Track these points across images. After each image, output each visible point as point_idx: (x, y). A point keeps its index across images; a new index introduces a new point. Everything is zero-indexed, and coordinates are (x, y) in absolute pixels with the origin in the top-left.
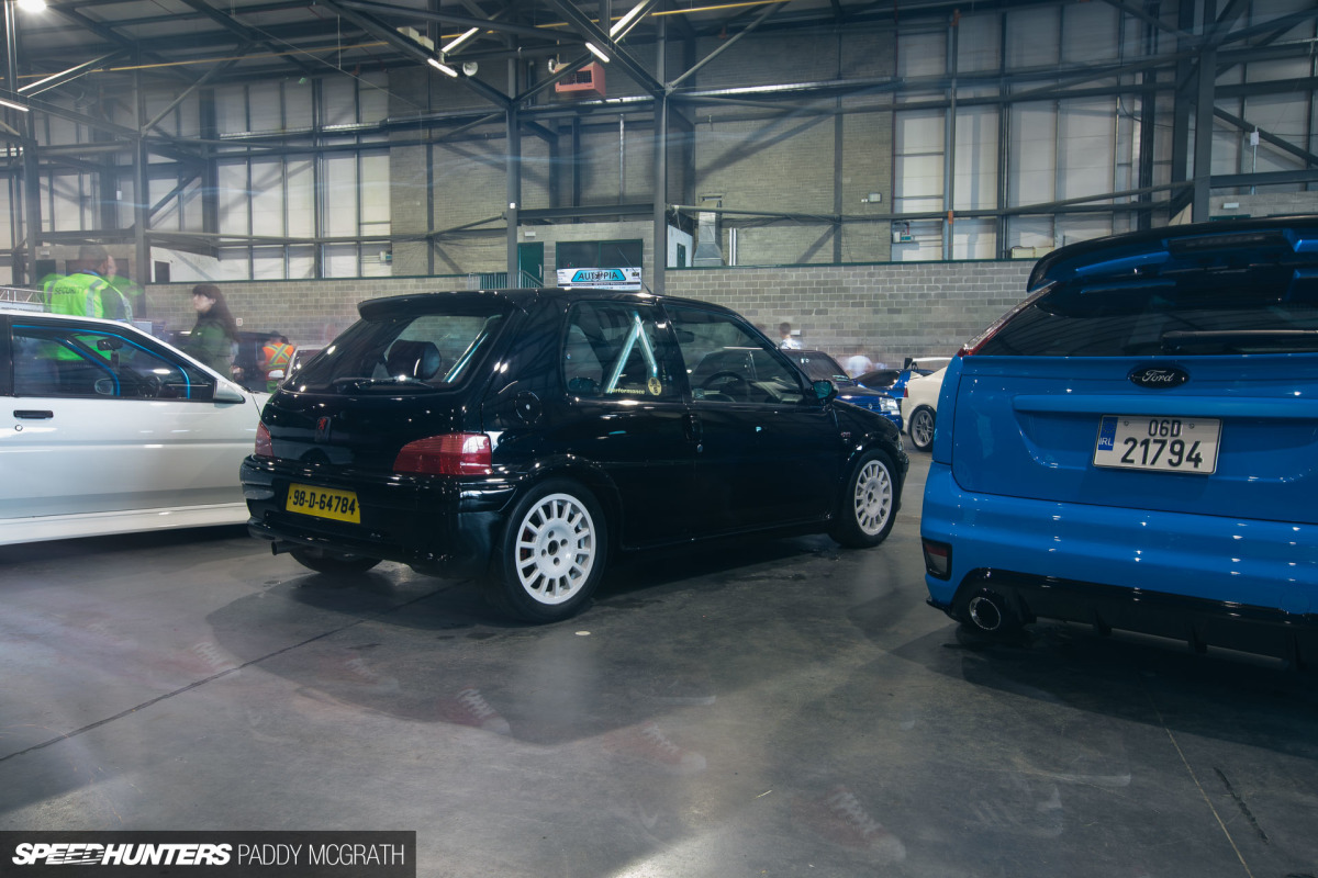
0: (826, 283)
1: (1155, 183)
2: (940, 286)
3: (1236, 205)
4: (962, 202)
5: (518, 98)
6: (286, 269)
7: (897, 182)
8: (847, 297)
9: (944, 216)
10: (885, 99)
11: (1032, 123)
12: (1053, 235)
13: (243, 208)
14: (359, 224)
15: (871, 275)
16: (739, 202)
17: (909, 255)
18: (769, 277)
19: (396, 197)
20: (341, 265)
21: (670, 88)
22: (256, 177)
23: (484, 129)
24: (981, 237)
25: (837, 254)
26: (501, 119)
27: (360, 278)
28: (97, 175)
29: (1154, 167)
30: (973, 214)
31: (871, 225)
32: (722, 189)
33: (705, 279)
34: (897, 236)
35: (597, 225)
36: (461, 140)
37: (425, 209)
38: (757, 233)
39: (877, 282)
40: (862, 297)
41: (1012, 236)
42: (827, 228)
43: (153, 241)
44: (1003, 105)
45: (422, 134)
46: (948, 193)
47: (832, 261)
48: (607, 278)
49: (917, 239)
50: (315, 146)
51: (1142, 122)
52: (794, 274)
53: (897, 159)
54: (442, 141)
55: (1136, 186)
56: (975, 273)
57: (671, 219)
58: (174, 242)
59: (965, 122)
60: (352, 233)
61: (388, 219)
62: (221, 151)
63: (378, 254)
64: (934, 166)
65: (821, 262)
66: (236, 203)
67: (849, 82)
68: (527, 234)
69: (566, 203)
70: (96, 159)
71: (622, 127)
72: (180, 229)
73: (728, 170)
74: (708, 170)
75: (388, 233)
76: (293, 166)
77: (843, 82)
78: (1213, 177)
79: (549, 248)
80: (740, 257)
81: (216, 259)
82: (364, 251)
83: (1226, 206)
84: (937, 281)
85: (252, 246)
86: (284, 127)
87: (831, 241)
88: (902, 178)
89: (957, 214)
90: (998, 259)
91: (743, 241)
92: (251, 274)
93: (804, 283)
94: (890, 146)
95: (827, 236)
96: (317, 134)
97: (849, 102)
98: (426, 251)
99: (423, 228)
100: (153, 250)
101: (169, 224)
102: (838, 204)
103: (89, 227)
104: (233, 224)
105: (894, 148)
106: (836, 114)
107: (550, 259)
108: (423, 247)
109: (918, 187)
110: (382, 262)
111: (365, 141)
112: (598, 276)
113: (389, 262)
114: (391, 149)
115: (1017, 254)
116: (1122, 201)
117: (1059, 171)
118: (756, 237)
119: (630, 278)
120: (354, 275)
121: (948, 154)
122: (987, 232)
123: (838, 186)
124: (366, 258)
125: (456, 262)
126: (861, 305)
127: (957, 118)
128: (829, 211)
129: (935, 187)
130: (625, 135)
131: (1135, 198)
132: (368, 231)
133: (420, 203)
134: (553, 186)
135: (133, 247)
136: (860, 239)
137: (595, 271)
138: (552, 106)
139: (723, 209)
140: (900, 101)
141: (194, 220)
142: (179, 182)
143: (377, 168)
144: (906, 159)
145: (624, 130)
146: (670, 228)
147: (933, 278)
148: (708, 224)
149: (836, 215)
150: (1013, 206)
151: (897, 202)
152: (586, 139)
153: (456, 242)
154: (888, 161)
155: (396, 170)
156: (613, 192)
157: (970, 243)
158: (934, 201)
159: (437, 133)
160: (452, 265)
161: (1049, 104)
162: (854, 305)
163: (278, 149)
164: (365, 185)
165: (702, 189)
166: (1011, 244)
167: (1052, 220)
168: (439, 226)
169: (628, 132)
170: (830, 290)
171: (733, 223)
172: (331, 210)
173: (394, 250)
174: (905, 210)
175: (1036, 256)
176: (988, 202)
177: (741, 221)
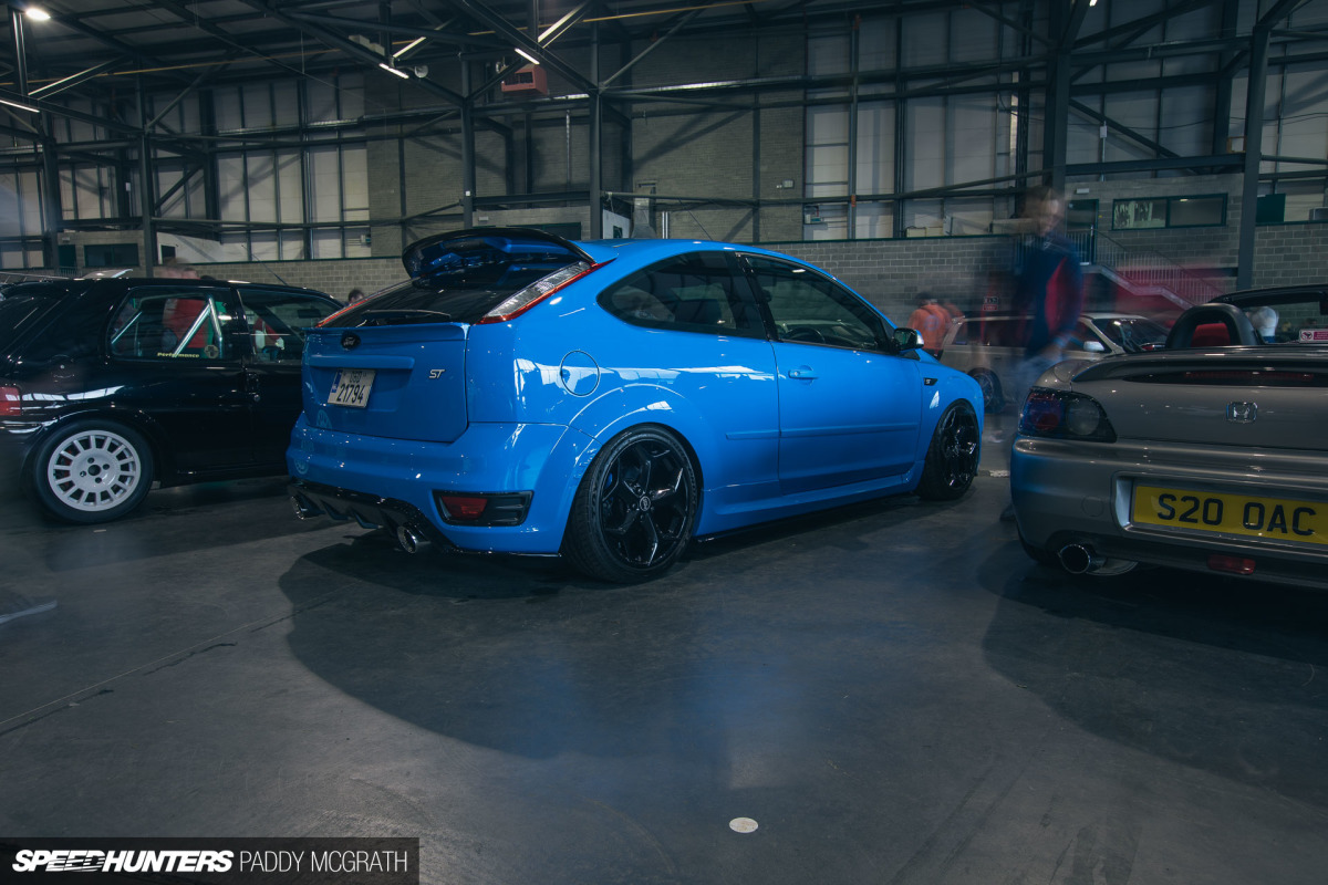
1: (1030, 168)
2: (837, 262)
3: (1087, 191)
4: (864, 187)
5: (471, 95)
6: (280, 252)
7: (808, 170)
9: (848, 199)
10: (797, 95)
11: (924, 116)
12: (942, 216)
13: (241, 196)
14: (342, 210)
16: (671, 189)
17: (819, 235)
19: (373, 188)
20: (328, 247)
21: (603, 87)
22: (251, 169)
23: (448, 125)
24: (881, 218)
25: (756, 234)
26: (457, 116)
27: (344, 259)
28: (114, 168)
29: (1029, 156)
30: (874, 198)
31: (785, 208)
32: (657, 176)
34: (808, 217)
35: (542, 210)
36: (427, 135)
37: (398, 197)
38: (686, 216)
41: (907, 217)
42: (746, 211)
43: (158, 227)
44: (899, 101)
45: (396, 129)
47: (751, 241)
49: (825, 220)
50: (300, 141)
51: (1018, 116)
53: (808, 149)
54: (412, 135)
55: (1013, 172)
57: (605, 204)
58: (182, 228)
59: (866, 116)
60: (336, 218)
61: (367, 206)
62: (220, 146)
63: (359, 237)
64: (840, 154)
65: (742, 241)
66: (235, 193)
67: (765, 80)
68: (481, 219)
69: (521, 190)
70: (112, 154)
71: (568, 122)
72: (187, 217)
73: (661, 159)
74: (644, 160)
75: (367, 218)
76: (283, 159)
77: (759, 80)
78: (1068, 166)
81: (218, 243)
82: (347, 234)
83: (1079, 191)
84: (834, 258)
85: (250, 231)
86: (274, 124)
87: (751, 223)
88: (812, 166)
89: (859, 198)
90: (895, 239)
91: (674, 224)
92: (250, 255)
94: (801, 138)
95: (747, 218)
96: (303, 129)
97: (764, 99)
98: (400, 232)
99: (397, 213)
100: (159, 235)
101: (177, 212)
102: (756, 191)
103: (108, 215)
104: (233, 212)
105: (805, 140)
106: (754, 109)
108: (397, 231)
109: (826, 175)
110: (362, 245)
111: (346, 135)
113: (368, 244)
114: (368, 143)
115: (911, 233)
116: (1001, 186)
117: (948, 160)
118: (685, 219)
120: (339, 256)
121: (851, 145)
122: (885, 214)
123: (756, 174)
124: (349, 241)
127: (859, 112)
128: (749, 196)
129: (840, 174)
130: (570, 129)
131: (1013, 183)
132: (350, 217)
133: (394, 191)
134: (509, 174)
135: (141, 232)
136: (776, 221)
138: (507, 103)
139: (657, 195)
140: (810, 97)
141: (199, 208)
142: (185, 173)
143: (356, 159)
144: (815, 149)
145: (570, 124)
146: (605, 212)
148: (643, 208)
149: (754, 200)
150: (908, 190)
151: (808, 187)
152: (537, 133)
153: (425, 225)
154: (799, 151)
155: (372, 161)
156: (561, 180)
157: (872, 224)
158: (840, 187)
159: (407, 128)
161: (939, 99)
163: (270, 144)
164: (347, 176)
165: (637, 178)
166: (907, 224)
167: (942, 203)
168: (411, 211)
169: (573, 127)
171: (666, 207)
172: (318, 199)
173: (373, 234)
174: (816, 195)
175: (928, 235)
176: (886, 188)
177: (671, 205)
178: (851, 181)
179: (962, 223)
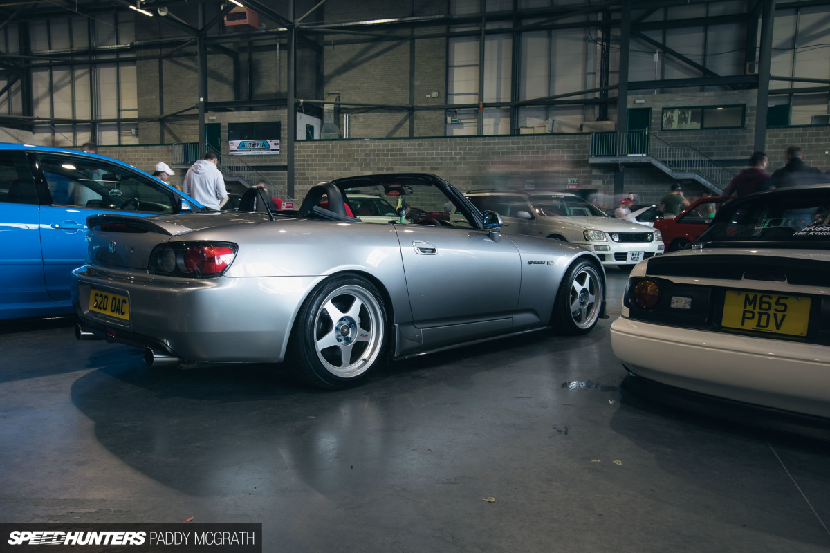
0: (392, 150)
1: (611, 83)
2: (462, 152)
3: (643, 101)
4: (490, 97)
5: (204, 29)
6: (74, 140)
7: (450, 84)
8: (405, 159)
9: (478, 106)
10: (442, 29)
11: (534, 45)
12: (547, 119)
13: (48, 99)
14: (119, 110)
15: (420, 145)
16: (350, 98)
17: (457, 132)
18: (358, 146)
19: (140, 95)
20: (108, 137)
21: (296, 22)
22: (55, 80)
23: (189, 50)
24: (502, 120)
25: (411, 131)
26: (195, 43)
27: (120, 145)
29: (610, 75)
30: (497, 105)
31: (432, 112)
32: (340, 88)
33: (319, 147)
34: (449, 119)
35: (254, 112)
36: (179, 56)
37: (158, 101)
38: (362, 117)
39: (423, 150)
40: (414, 159)
41: (521, 119)
42: (403, 115)
44: (516, 34)
45: (156, 52)
47: (408, 136)
48: (259, 146)
49: (462, 121)
50: (89, 60)
51: (602, 45)
52: (373, 144)
53: (450, 69)
54: (168, 57)
55: (598, 86)
56: (484, 144)
57: (298, 108)
59: (490, 44)
60: (114, 116)
61: (136, 107)
62: (33, 62)
63: (131, 130)
64: (473, 73)
65: (402, 136)
66: (43, 97)
67: (418, 18)
68: (211, 118)
69: (244, 98)
71: (278, 48)
72: (9, 113)
73: (344, 76)
74: (331, 76)
75: (136, 117)
76: (78, 72)
77: (414, 19)
78: (630, 83)
79: (224, 127)
80: (351, 133)
81: (32, 133)
82: (122, 128)
83: (637, 101)
84: (460, 149)
85: (54, 124)
86: (72, 47)
87: (408, 123)
88: (453, 81)
89: (485, 105)
90: (511, 135)
91: (353, 122)
93: (379, 150)
94: (444, 61)
95: (405, 120)
96: (91, 51)
97: (418, 32)
98: (159, 128)
99: (157, 113)
101: (3, 110)
102: (412, 100)
104: (42, 111)
105: (447, 62)
106: (411, 39)
107: (224, 135)
108: (157, 126)
109: (463, 88)
110: (133, 136)
111: (123, 56)
112: (254, 145)
113: (137, 135)
114: (137, 62)
115: (523, 131)
116: (590, 96)
117: (551, 77)
118: (361, 120)
119: (273, 147)
120: (116, 143)
121: (480, 65)
122: (506, 117)
123: (412, 87)
124: (123, 132)
125: (177, 135)
126: (414, 164)
127: (486, 42)
128: (406, 103)
129: (473, 88)
130: (280, 53)
131: (597, 95)
132: (125, 115)
133: (155, 97)
134: (236, 87)
136: (427, 121)
138: (235, 34)
139: (342, 101)
140: (451, 30)
141: (18, 108)
142: (8, 82)
143: (129, 73)
144: (455, 69)
145: (279, 50)
146: (299, 114)
148: (329, 111)
149: (410, 106)
150: (522, 100)
151: (450, 97)
152: (257, 56)
153: (176, 122)
154: (443, 71)
155: (140, 75)
156: (273, 90)
157: (494, 125)
158: (473, 97)
159: (165, 51)
160: (176, 138)
161: (545, 32)
162: (409, 164)
163: (68, 62)
164: (123, 86)
165: (329, 88)
166: (521, 124)
167: (546, 109)
168: (168, 111)
169: (282, 51)
170: (394, 155)
171: (348, 111)
172: (102, 102)
173: (140, 127)
174: (456, 102)
175: (535, 133)
176: (506, 97)
177: (351, 109)
178: (480, 93)
179: (561, 124)
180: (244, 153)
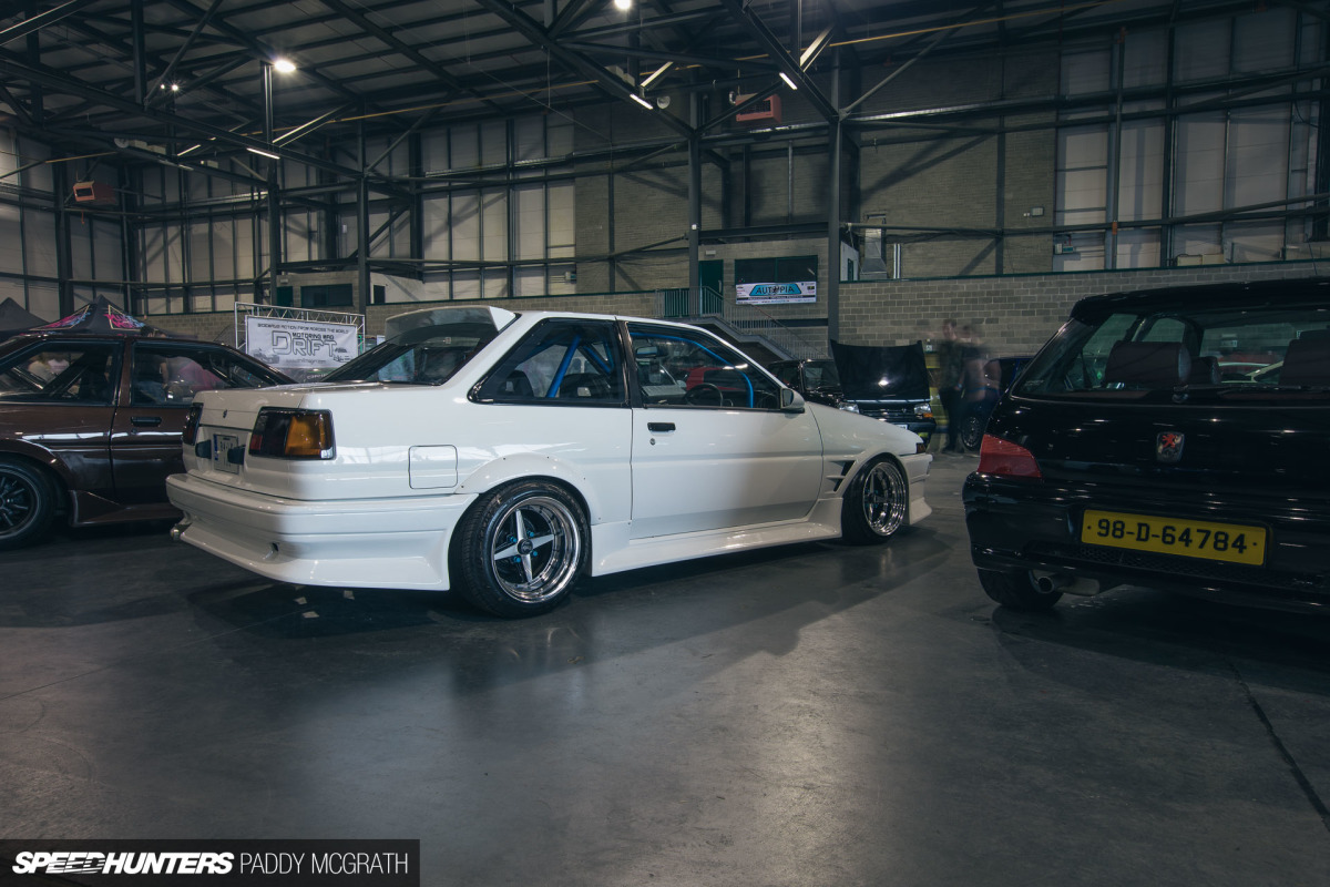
0: (997, 293)
4: (1126, 213)
5: (701, 128)
6: (481, 290)
7: (1059, 195)
8: (1018, 306)
9: (1108, 227)
10: (1050, 117)
11: (1199, 133)
12: (1220, 242)
13: (445, 236)
14: (547, 248)
15: (1041, 285)
16: (905, 219)
17: (1070, 265)
18: (940, 288)
19: (579, 224)
20: (531, 285)
21: (844, 113)
22: (455, 209)
23: (661, 159)
24: (1145, 246)
25: (999, 266)
26: (683, 148)
27: (548, 296)
28: (323, 213)
30: (1137, 225)
31: (1033, 238)
32: (886, 207)
33: (878, 291)
34: (1059, 247)
35: (774, 242)
36: (640, 170)
37: (607, 233)
38: (920, 248)
39: (1048, 291)
40: (1032, 306)
41: (1177, 245)
42: (989, 242)
43: (372, 267)
44: (1169, 118)
45: (606, 165)
46: (1112, 202)
47: (994, 273)
48: (783, 292)
49: (1078, 250)
50: (507, 181)
51: (1319, 127)
52: (965, 285)
53: (1060, 174)
54: (624, 171)
55: (1311, 192)
56: (1149, 281)
57: (844, 236)
58: (392, 268)
59: (1129, 136)
60: (540, 256)
61: (572, 243)
62: (426, 187)
63: (564, 274)
64: (1097, 180)
65: (984, 273)
66: (439, 232)
67: (1011, 102)
68: (708, 253)
69: (738, 224)
70: (321, 199)
71: (790, 152)
72: (391, 256)
73: (893, 189)
74: (872, 190)
75: (572, 255)
76: (488, 198)
77: (1006, 102)
79: (729, 265)
80: (904, 271)
81: (420, 282)
82: (550, 272)
85: (452, 270)
86: (480, 164)
87: (993, 254)
88: (1064, 192)
89: (1121, 225)
90: (1163, 267)
91: (907, 255)
92: (451, 294)
93: (975, 294)
94: (1053, 161)
95: (989, 249)
96: (510, 168)
97: (1010, 122)
98: (608, 269)
99: (605, 250)
100: (372, 275)
101: (380, 252)
102: (1000, 220)
103: (315, 257)
104: (436, 251)
105: (1056, 164)
106: (999, 134)
107: (729, 276)
108: (604, 268)
109: (1081, 200)
110: (567, 282)
111: (553, 173)
112: (775, 290)
113: (573, 281)
114: (577, 179)
115: (1182, 262)
116: (1297, 207)
118: (918, 252)
119: (805, 292)
120: (542, 293)
121: (1112, 167)
122: (1151, 241)
123: (1000, 202)
124: (552, 277)
125: (635, 280)
126: (1032, 313)
127: (1123, 132)
128: (992, 225)
129: (1097, 199)
130: (793, 160)
131: (1310, 204)
132: (554, 254)
133: (603, 227)
134: (726, 208)
135: (357, 273)
136: (1021, 251)
137: (772, 285)
138: (725, 135)
139: (887, 225)
140: (1062, 118)
141: (403, 248)
142: (391, 215)
143: (563, 197)
144: (1067, 174)
145: (793, 155)
146: (842, 245)
147: (1106, 286)
148: (874, 240)
149: (999, 229)
150: (1178, 215)
151: (1059, 215)
152: (756, 165)
153: (636, 261)
154: (1051, 176)
155: (579, 199)
156: (782, 212)
157: (1134, 253)
158: (1095, 214)
159: (618, 163)
160: (632, 283)
161: (1218, 114)
162: (1024, 313)
163: (477, 183)
164: (552, 213)
165: (864, 209)
166: (1176, 253)
167: (1220, 228)
168: (620, 247)
169: (796, 158)
170: (1001, 300)
171: (897, 239)
172: (522, 236)
173: (578, 271)
174: (1067, 223)
175: (1204, 263)
176: (1152, 211)
177: (903, 237)
179: (1244, 248)
180: (760, 302)
